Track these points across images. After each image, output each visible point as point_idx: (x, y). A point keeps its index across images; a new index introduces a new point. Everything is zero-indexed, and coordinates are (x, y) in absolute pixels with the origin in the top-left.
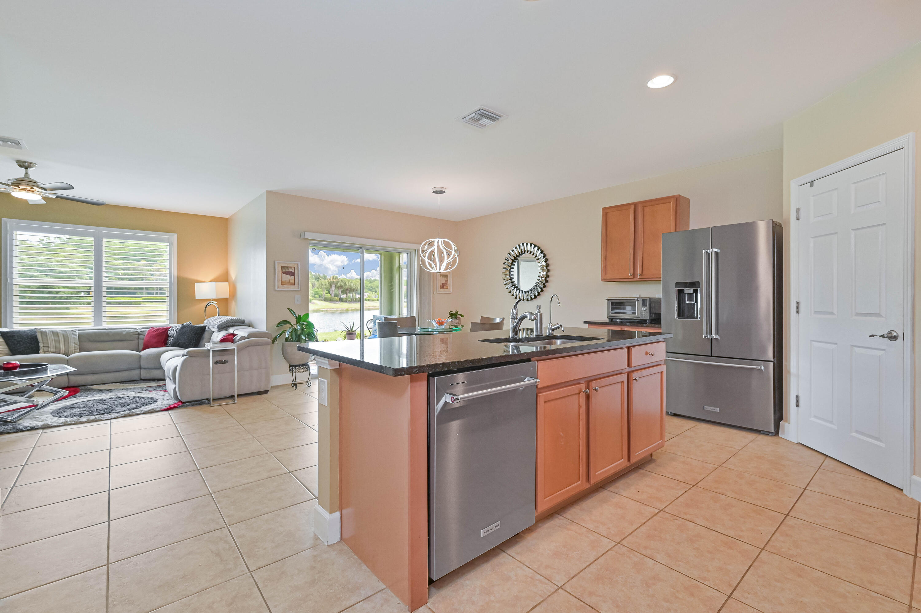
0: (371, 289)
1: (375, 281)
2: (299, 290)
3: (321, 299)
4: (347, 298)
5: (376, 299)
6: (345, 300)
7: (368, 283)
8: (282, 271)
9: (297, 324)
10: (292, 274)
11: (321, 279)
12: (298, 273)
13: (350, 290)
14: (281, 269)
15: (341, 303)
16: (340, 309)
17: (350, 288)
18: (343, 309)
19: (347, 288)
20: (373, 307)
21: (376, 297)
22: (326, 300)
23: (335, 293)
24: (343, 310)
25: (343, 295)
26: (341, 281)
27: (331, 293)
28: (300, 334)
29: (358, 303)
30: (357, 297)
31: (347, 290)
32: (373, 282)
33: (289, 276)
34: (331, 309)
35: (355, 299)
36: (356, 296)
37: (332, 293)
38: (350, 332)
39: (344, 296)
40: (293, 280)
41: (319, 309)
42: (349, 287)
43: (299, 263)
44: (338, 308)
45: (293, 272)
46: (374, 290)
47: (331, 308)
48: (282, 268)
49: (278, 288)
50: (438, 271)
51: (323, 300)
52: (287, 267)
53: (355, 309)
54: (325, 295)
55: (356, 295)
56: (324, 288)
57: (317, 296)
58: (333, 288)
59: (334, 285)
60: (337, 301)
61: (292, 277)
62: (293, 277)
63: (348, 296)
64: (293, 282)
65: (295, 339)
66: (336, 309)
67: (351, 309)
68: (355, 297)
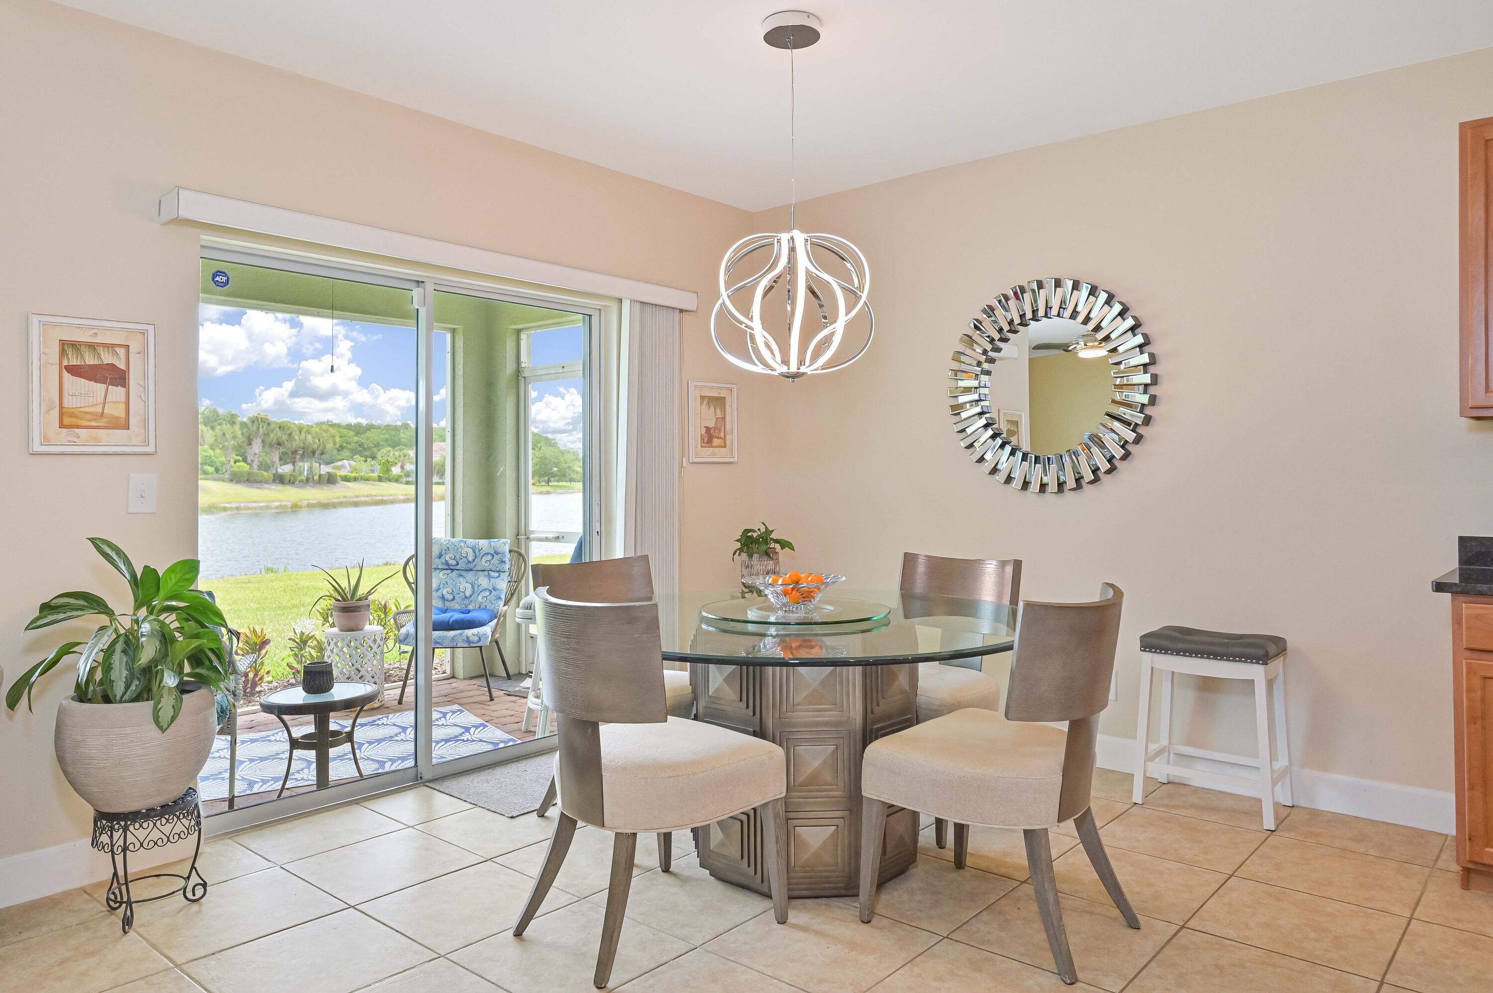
0: (360, 451)
1: (372, 430)
2: (151, 449)
3: (222, 475)
4: (296, 473)
5: (375, 475)
6: (290, 481)
7: (352, 433)
8: (65, 363)
9: (137, 608)
10: (119, 377)
11: (220, 424)
12: (145, 376)
13: (303, 453)
14: (63, 353)
15: (280, 487)
16: (277, 504)
17: (304, 448)
18: (283, 503)
19: (294, 446)
20: (368, 496)
21: (373, 471)
22: (236, 478)
23: (261, 459)
24: (285, 507)
25: (283, 467)
26: (277, 429)
27: (249, 460)
28: (154, 662)
29: (326, 488)
30: (323, 472)
31: (295, 452)
32: (364, 433)
33: (103, 386)
34: (250, 505)
35: (316, 478)
36: (320, 470)
37: (252, 461)
38: (353, 603)
39: (285, 469)
40: (122, 406)
41: (214, 504)
42: (301, 444)
43: (151, 329)
44: (270, 502)
45: (122, 366)
46: (367, 453)
47: (249, 502)
48: (66, 346)
49: (46, 441)
50: (793, 369)
51: (228, 479)
52: (92, 347)
53: (317, 503)
54: (231, 467)
55: (320, 466)
56: (230, 448)
57: (211, 469)
58: (257, 447)
59: (259, 440)
60: (266, 483)
61: (116, 392)
62: (121, 390)
63: (297, 468)
64: (121, 413)
65: (127, 688)
66: (264, 504)
67: (305, 503)
68: (318, 472)
